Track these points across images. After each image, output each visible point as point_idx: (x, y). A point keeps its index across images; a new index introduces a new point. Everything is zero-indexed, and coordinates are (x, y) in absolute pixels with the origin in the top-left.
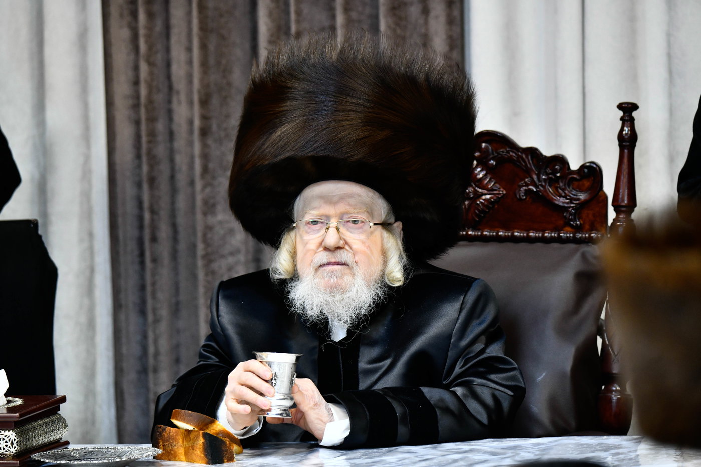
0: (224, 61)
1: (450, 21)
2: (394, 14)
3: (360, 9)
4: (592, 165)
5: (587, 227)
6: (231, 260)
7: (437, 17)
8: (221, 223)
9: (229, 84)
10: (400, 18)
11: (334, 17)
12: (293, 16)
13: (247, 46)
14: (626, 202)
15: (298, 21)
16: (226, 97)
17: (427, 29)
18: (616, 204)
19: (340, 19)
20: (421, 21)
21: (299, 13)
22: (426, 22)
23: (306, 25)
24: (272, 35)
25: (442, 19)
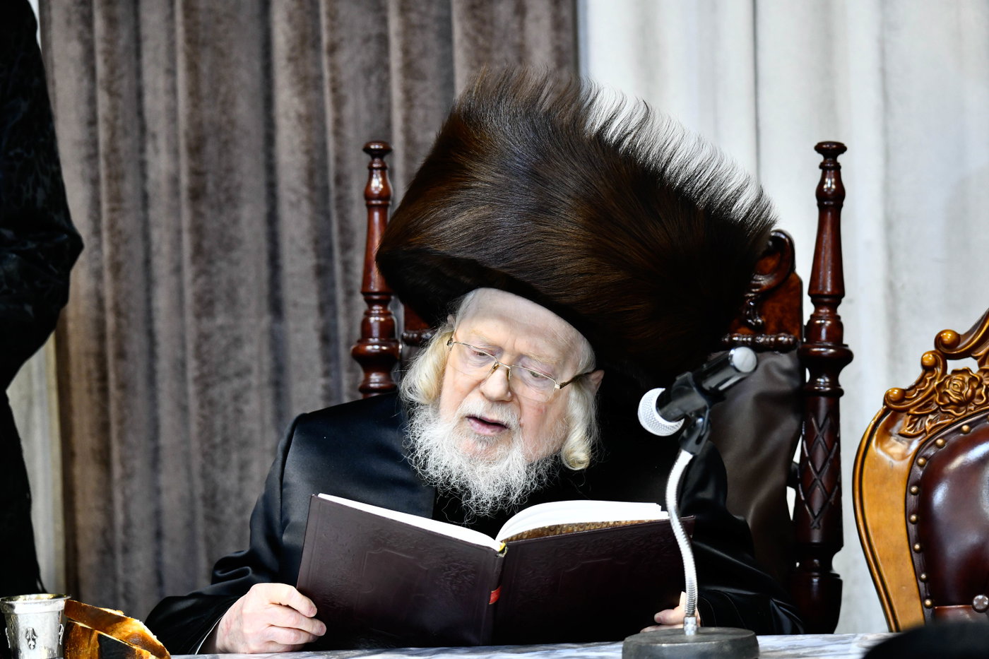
0: (223, 89)
1: (558, 25)
2: (475, 17)
3: (423, 8)
4: (778, 234)
5: (772, 326)
6: (236, 384)
7: (537, 19)
8: (221, 328)
9: (232, 123)
10: (483, 22)
11: (384, 21)
12: (324, 21)
13: (257, 65)
14: (829, 290)
15: (332, 28)
16: (226, 143)
17: (523, 38)
18: (814, 292)
19: (394, 24)
20: (515, 26)
21: (332, 16)
22: (522, 28)
23: (344, 33)
24: (293, 49)
25: (546, 22)
